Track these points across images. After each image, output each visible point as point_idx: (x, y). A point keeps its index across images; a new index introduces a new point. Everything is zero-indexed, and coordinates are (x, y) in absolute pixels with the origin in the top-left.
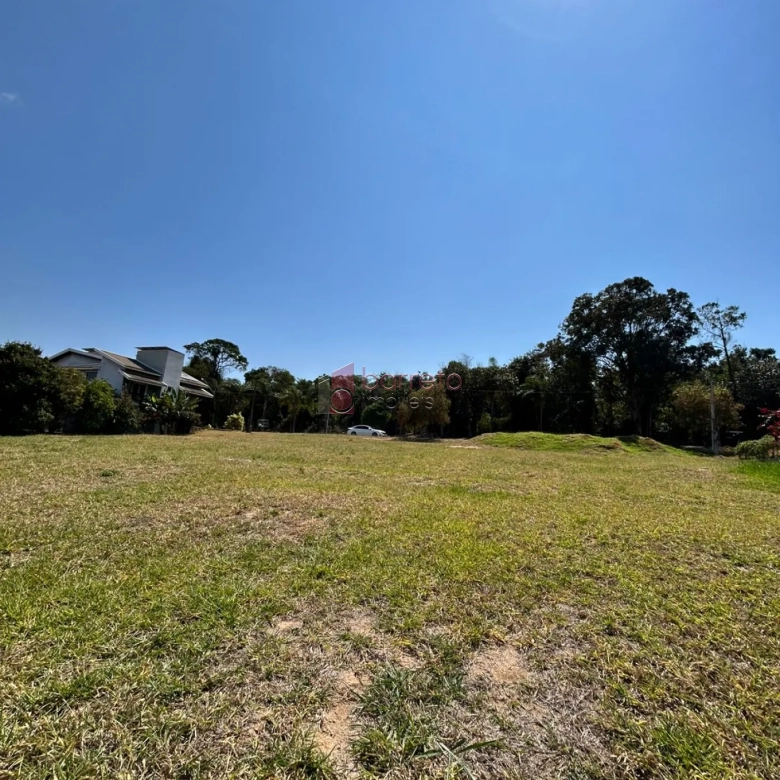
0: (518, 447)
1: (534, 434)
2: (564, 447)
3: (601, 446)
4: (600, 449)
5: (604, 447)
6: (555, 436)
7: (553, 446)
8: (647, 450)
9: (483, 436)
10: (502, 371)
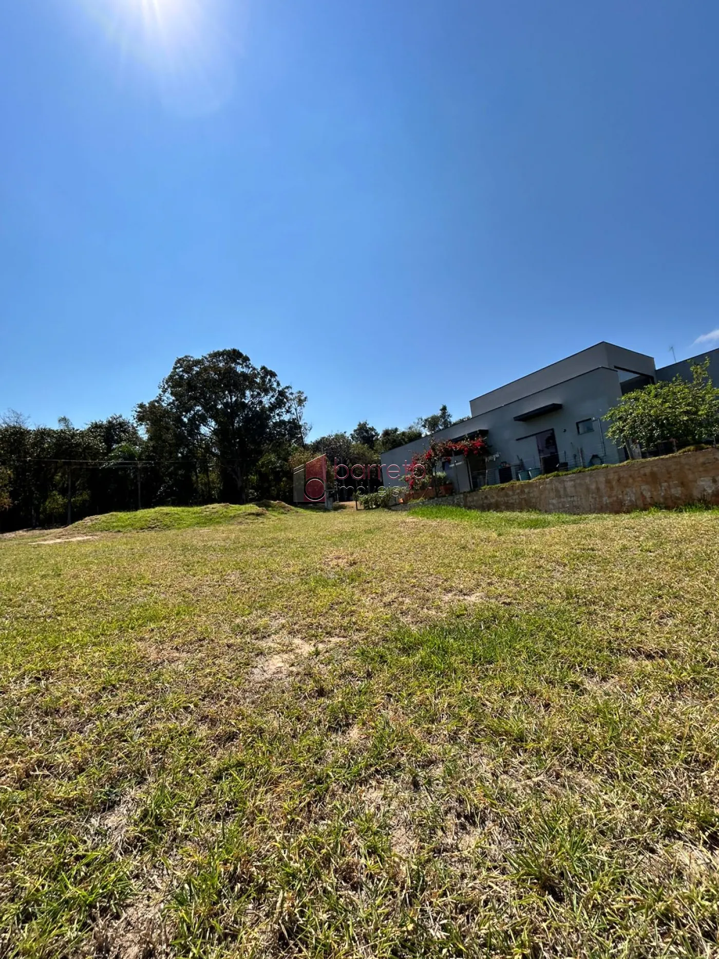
0: (151, 528)
1: (166, 509)
2: (208, 521)
3: (250, 514)
4: (251, 517)
5: (253, 514)
6: (191, 509)
7: (195, 521)
8: (283, 513)
9: (88, 521)
10: (82, 434)
